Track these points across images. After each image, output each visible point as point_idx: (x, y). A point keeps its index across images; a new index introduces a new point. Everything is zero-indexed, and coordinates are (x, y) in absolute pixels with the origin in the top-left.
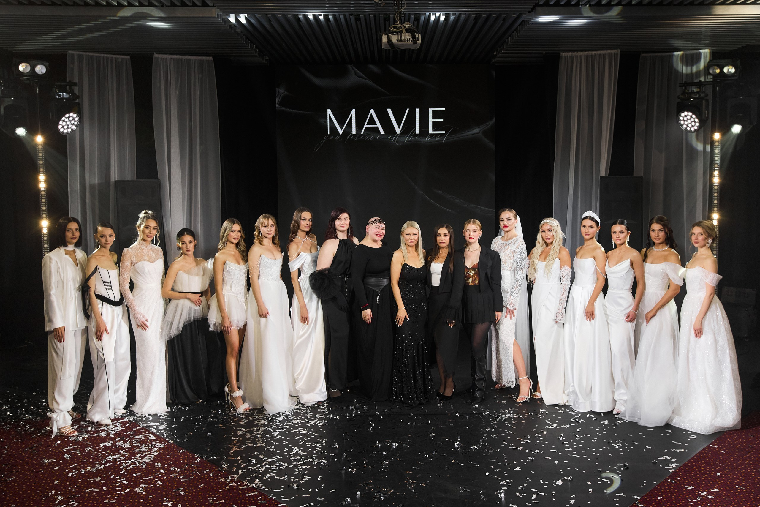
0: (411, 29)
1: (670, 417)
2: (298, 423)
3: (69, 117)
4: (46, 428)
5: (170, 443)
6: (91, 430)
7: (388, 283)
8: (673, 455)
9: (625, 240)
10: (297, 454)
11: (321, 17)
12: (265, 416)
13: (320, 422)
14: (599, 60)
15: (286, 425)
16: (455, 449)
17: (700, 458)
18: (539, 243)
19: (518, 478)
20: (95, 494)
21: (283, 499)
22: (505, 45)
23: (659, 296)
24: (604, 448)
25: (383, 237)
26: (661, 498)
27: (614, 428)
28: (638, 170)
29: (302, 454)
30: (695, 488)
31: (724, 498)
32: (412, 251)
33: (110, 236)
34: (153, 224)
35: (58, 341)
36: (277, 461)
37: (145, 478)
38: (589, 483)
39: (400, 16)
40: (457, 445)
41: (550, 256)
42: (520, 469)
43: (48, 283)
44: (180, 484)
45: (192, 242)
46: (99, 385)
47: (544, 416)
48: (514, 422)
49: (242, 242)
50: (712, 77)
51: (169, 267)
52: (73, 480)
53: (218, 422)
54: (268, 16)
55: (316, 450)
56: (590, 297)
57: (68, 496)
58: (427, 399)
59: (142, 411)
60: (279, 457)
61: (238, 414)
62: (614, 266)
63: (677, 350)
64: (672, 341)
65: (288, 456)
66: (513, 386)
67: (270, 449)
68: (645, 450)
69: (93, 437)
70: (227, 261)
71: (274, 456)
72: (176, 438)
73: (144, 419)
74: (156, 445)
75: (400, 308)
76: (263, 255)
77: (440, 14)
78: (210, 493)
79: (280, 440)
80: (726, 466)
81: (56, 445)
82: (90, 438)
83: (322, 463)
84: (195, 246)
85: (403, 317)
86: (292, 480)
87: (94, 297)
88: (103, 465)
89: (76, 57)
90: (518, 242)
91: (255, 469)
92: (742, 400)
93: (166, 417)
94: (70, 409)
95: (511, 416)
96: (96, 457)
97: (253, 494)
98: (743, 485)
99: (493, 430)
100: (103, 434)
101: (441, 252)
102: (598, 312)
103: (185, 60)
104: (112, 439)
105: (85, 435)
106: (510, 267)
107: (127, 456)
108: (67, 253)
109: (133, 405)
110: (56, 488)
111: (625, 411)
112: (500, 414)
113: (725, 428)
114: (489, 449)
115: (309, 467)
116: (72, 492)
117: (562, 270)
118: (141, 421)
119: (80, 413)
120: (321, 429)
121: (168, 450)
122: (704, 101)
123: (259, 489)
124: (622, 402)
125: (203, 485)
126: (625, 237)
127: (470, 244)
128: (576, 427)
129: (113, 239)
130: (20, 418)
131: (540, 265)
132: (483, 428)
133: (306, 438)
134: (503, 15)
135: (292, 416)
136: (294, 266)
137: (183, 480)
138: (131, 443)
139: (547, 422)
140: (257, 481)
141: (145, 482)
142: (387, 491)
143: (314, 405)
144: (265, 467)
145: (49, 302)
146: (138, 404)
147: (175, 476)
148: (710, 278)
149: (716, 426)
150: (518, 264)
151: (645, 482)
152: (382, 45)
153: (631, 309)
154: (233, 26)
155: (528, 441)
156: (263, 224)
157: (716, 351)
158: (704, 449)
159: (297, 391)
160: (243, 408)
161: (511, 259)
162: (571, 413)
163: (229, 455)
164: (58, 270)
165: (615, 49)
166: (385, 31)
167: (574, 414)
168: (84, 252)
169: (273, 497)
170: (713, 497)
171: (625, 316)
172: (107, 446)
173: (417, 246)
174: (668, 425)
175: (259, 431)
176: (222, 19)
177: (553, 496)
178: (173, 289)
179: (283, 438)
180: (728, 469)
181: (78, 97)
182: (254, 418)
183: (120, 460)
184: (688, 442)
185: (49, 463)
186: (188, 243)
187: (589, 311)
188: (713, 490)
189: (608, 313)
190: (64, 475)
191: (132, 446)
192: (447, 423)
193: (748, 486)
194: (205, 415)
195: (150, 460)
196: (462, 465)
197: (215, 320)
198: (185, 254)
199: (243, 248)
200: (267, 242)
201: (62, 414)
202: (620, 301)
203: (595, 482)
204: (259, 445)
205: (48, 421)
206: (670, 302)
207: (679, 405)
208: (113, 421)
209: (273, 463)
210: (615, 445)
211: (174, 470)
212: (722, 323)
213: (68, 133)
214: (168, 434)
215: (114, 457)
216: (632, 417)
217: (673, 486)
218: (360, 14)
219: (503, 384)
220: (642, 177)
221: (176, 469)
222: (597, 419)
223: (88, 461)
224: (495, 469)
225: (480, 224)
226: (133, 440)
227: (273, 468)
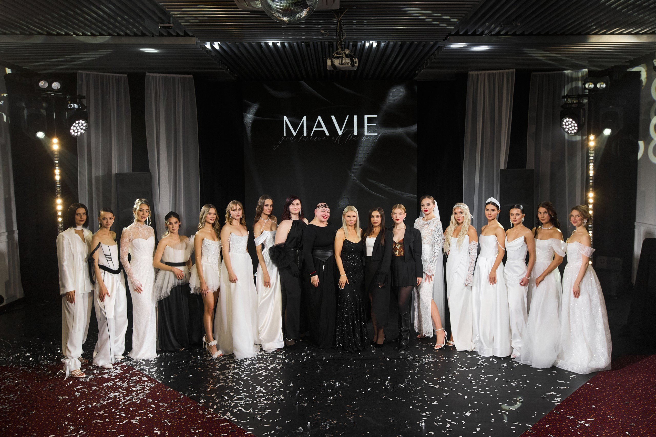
0: (350, 55)
1: (556, 361)
2: (261, 367)
3: (79, 123)
4: (61, 371)
5: (159, 383)
6: (97, 372)
7: (332, 254)
8: (558, 391)
9: (520, 220)
10: (260, 392)
11: (279, 45)
12: (235, 361)
13: (278, 366)
14: (499, 79)
15: (252, 368)
16: (386, 387)
17: (579, 394)
18: (452, 223)
19: (435, 410)
20: (99, 424)
21: (249, 428)
22: (425, 65)
23: (546, 265)
24: (504, 385)
25: (328, 218)
26: (549, 426)
27: (512, 369)
28: (530, 164)
29: (264, 391)
30: (575, 418)
31: (598, 425)
32: (352, 230)
33: (111, 219)
34: (146, 207)
35: (70, 302)
36: (244, 398)
37: (140, 412)
38: (492, 414)
39: (341, 45)
40: (387, 384)
41: (461, 233)
42: (437, 403)
43: (62, 256)
44: (167, 417)
45: (177, 223)
46: (102, 337)
47: (456, 360)
48: (432, 365)
49: (217, 223)
50: (587, 91)
51: (159, 242)
52: (82, 413)
53: (197, 366)
54: (237, 43)
55: (275, 388)
56: (492, 266)
57: (78, 426)
58: (364, 347)
59: (137, 357)
60: (246, 394)
61: (213, 359)
62: (511, 241)
63: (561, 308)
64: (557, 300)
65: (253, 393)
66: (431, 336)
67: (239, 388)
68: (535, 387)
69: (98, 378)
70: (205, 238)
71: (241, 393)
72: (164, 379)
73: (139, 363)
74: (148, 385)
75: (342, 275)
76: (232, 233)
77: (373, 42)
78: (191, 423)
79: (246, 381)
80: (600, 400)
81: (69, 385)
82: (95, 379)
83: (280, 399)
84: (179, 226)
85: (344, 282)
86: (256, 413)
87: (97, 267)
88: (106, 401)
89: (84, 75)
90: (436, 222)
91: (227, 404)
92: (612, 346)
93: (156, 362)
94: (79, 356)
95: (430, 360)
96: (100, 394)
97: (225, 424)
98: (613, 415)
99: (416, 372)
100: (106, 376)
101: (374, 230)
102: (498, 278)
103: (170, 77)
104: (113, 380)
105: (92, 377)
106: (429, 241)
107: (125, 393)
108: (76, 232)
109: (130, 352)
110: (68, 419)
111: (520, 356)
112: (421, 359)
113: (599, 369)
114: (412, 387)
115: (270, 402)
116: (81, 423)
117: (471, 244)
118: (136, 365)
119: (87, 359)
120: (279, 371)
121: (157, 388)
122: (581, 110)
123: (229, 420)
124: (517, 349)
125: (185, 417)
126: (521, 218)
127: (398, 224)
128: (481, 369)
129: (113, 221)
130: (40, 363)
131: (453, 240)
132: (408, 370)
133: (267, 379)
134: (423, 43)
135: (256, 361)
136: (258, 242)
137: (170, 413)
138: (128, 383)
139: (459, 365)
140: (228, 414)
141: (140, 415)
142: (332, 421)
143: (274, 352)
144: (235, 402)
145: (63, 271)
146: (134, 351)
147: (163, 410)
148: (585, 250)
149: (592, 368)
150: (436, 240)
151: (536, 413)
152: (327, 67)
153: (524, 276)
154: (208, 51)
155: (443, 380)
156: (232, 209)
157: (591, 308)
158: (582, 386)
159: (260, 340)
160: (217, 354)
161: (430, 235)
162: (477, 357)
163: (206, 392)
164: (69, 245)
165: (511, 69)
166: (330, 56)
167: (479, 358)
168: (90, 231)
169: (241, 426)
170: (590, 425)
171: (519, 281)
172: (109, 385)
173: (355, 226)
174: (554, 367)
175: (229, 373)
176: (200, 46)
177: (464, 425)
178: (162, 261)
179: (249, 379)
180: (601, 402)
181: (86, 107)
182: (226, 363)
183: (119, 397)
184: (569, 381)
185: (63, 399)
186: (174, 224)
187: (492, 277)
188: (589, 420)
189: (507, 278)
190: (75, 409)
191: (129, 385)
192: (379, 366)
193: (617, 416)
194: (187, 360)
195: (143, 397)
196: (391, 400)
197: (195, 285)
198: (172, 232)
199: (217, 227)
200: (236, 223)
201: (73, 360)
202: (516, 269)
203: (496, 413)
204: (230, 384)
205: (62, 365)
206: (555, 270)
207: (562, 351)
208: (114, 365)
209: (241, 399)
210: (512, 384)
211: (162, 405)
212: (595, 286)
213: (78, 136)
214: (157, 376)
215: (115, 394)
216: (526, 361)
217: (558, 416)
218: (309, 42)
219: (423, 335)
220: (533, 170)
221: (164, 404)
222: (498, 362)
223: (94, 397)
224: (417, 403)
225: (404, 208)
226: (130, 381)
227: (241, 403)
